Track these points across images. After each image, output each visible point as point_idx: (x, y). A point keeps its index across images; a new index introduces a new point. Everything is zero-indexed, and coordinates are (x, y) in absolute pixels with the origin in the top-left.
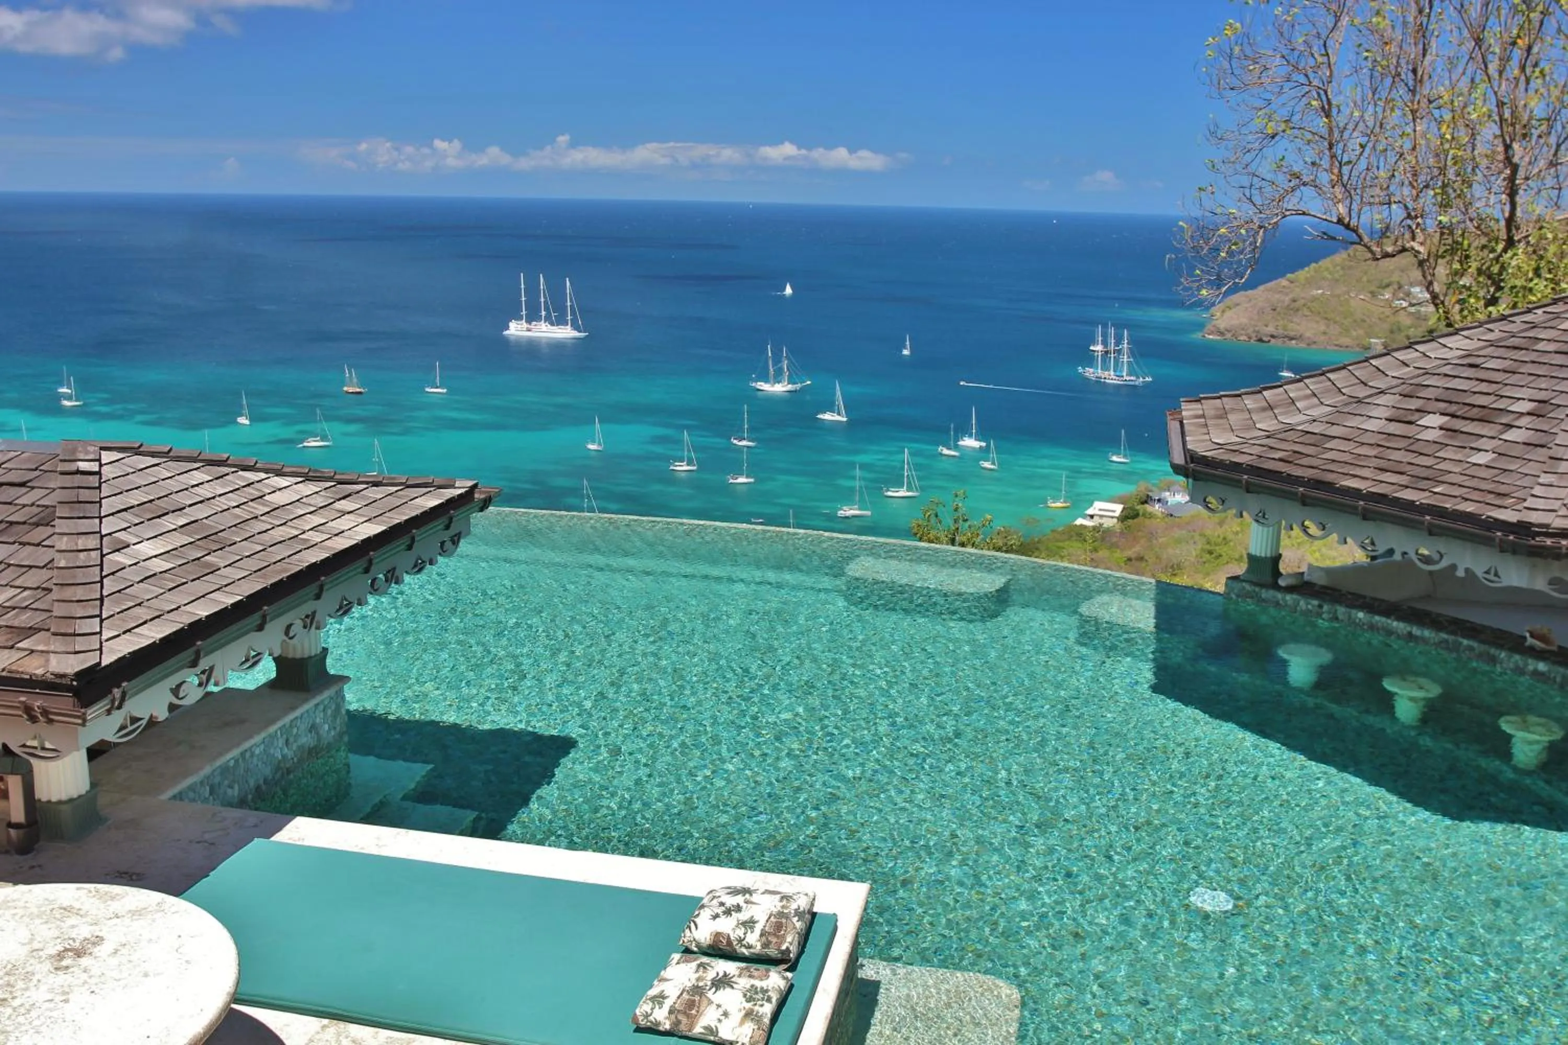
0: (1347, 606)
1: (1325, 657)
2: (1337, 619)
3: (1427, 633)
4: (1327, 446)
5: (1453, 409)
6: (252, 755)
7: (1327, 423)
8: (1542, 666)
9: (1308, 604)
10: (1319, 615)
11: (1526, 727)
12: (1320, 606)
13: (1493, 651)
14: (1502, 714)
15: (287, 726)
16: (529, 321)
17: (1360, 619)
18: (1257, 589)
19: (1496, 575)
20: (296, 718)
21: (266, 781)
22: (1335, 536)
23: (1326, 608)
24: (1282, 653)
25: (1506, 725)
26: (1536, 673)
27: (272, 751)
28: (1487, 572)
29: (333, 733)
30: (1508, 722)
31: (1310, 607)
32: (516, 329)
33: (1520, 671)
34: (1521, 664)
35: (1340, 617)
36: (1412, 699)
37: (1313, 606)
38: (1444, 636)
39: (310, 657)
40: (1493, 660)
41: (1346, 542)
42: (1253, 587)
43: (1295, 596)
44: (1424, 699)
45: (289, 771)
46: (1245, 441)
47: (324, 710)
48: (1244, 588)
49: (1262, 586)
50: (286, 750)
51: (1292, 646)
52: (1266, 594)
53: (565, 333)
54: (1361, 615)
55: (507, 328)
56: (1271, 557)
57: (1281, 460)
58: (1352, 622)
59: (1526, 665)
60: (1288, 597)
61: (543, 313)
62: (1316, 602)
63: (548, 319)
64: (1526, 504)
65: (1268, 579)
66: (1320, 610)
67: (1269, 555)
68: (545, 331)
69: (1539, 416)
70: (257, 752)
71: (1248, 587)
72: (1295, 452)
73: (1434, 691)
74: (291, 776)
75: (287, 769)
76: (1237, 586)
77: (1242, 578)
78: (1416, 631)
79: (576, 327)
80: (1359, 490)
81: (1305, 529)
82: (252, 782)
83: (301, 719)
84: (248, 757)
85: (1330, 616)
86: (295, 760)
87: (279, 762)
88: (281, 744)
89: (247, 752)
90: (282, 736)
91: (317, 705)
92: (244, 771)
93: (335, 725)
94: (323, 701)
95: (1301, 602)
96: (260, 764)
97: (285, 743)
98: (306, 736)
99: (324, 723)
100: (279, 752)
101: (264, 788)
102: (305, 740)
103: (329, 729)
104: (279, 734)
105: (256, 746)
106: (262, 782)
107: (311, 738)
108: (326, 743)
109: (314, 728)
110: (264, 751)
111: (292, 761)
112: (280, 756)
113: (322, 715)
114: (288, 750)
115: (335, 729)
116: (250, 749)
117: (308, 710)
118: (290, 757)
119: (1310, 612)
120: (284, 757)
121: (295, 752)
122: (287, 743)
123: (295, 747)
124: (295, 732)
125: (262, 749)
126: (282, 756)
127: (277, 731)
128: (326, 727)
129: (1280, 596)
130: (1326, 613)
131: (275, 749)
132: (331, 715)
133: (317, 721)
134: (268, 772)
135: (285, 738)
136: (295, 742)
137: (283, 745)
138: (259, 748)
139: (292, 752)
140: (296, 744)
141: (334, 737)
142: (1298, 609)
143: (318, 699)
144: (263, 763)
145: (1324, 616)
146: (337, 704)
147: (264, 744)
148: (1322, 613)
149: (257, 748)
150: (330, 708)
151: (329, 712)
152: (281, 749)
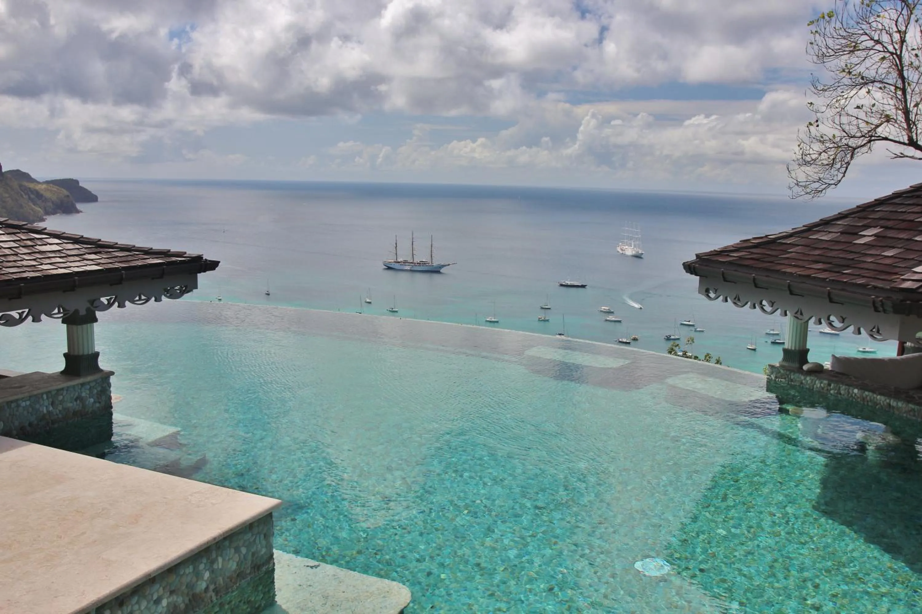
0: (847, 385)
2: (840, 394)
6: (18, 406)
9: (821, 383)
10: (829, 391)
12: (829, 385)
15: (53, 393)
17: (855, 395)
18: (789, 373)
20: (62, 389)
21: (30, 424)
22: (851, 328)
23: (833, 386)
27: (37, 406)
29: (98, 405)
31: (822, 385)
35: (842, 392)
37: (825, 384)
39: (83, 355)
41: (859, 333)
42: (786, 372)
45: (53, 422)
47: (89, 389)
48: (780, 373)
49: (792, 370)
50: (51, 408)
52: (794, 376)
54: (856, 391)
56: (799, 351)
58: (851, 396)
60: (808, 379)
62: (826, 382)
65: (797, 366)
66: (829, 388)
67: (797, 349)
70: (23, 404)
71: (782, 372)
74: (56, 426)
75: (52, 420)
76: (775, 370)
77: (779, 365)
82: (17, 423)
83: (67, 390)
84: (13, 405)
85: (836, 392)
86: (60, 416)
87: (44, 415)
88: (46, 403)
89: (12, 402)
90: (48, 398)
91: (83, 385)
92: (10, 415)
93: (100, 400)
94: (89, 383)
95: (817, 382)
96: (25, 413)
97: (50, 403)
98: (71, 402)
99: (90, 398)
100: (45, 408)
101: (28, 428)
102: (70, 405)
103: (95, 402)
104: (45, 397)
105: (22, 399)
106: (27, 424)
107: (77, 405)
108: (91, 410)
109: (79, 398)
110: (30, 405)
111: (57, 416)
112: (45, 411)
113: (88, 392)
114: (54, 408)
115: (100, 403)
116: (16, 401)
117: (74, 387)
118: (55, 414)
119: (823, 388)
120: (49, 412)
121: (60, 411)
122: (53, 404)
123: (60, 408)
124: (61, 398)
125: (28, 403)
126: (47, 411)
127: (42, 394)
128: (92, 400)
129: (803, 377)
130: (833, 389)
131: (41, 406)
132: (97, 394)
133: (84, 394)
134: (33, 419)
135: (51, 400)
136: (60, 404)
137: (49, 404)
138: (25, 401)
139: (58, 411)
140: (61, 406)
141: (98, 407)
142: (815, 386)
143: (81, 380)
144: (28, 412)
145: (832, 392)
146: (102, 387)
147: (29, 400)
148: (831, 389)
149: (23, 401)
150: (96, 389)
151: (95, 391)
152: (46, 407)
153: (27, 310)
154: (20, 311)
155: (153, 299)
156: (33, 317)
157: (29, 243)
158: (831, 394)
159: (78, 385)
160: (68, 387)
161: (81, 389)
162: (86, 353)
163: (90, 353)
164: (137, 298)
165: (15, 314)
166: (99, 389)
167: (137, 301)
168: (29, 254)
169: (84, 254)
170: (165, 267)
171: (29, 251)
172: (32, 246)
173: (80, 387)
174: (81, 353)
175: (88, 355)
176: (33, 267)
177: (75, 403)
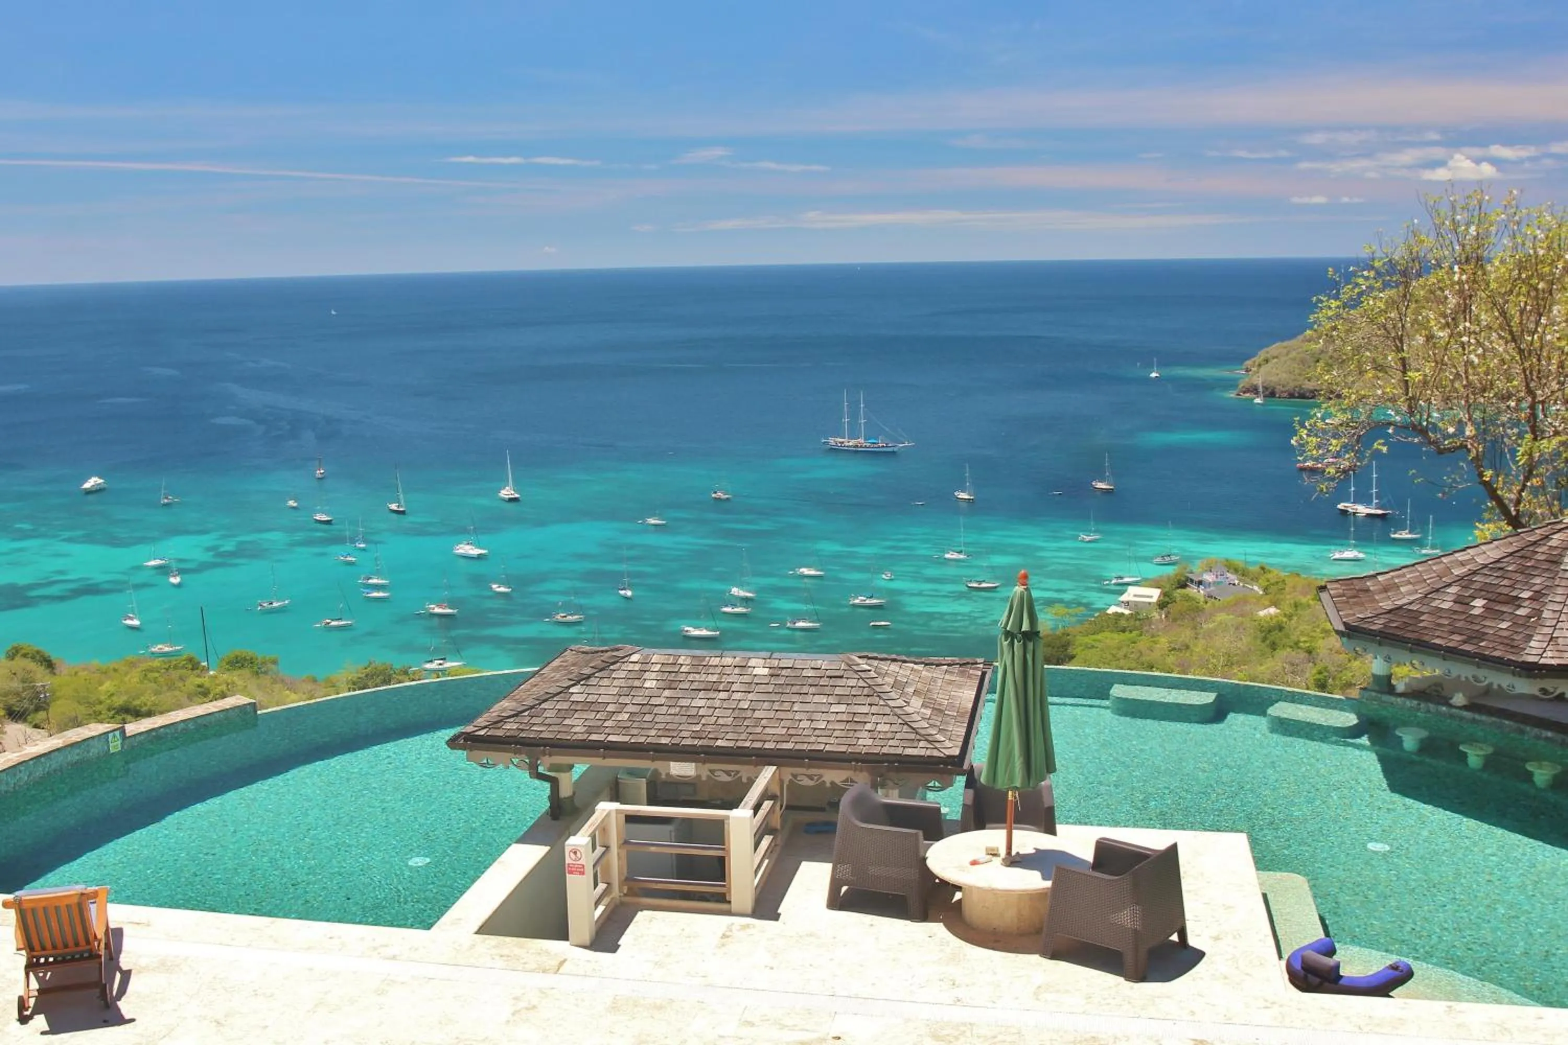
0: (1435, 704)
1: (1424, 734)
2: (1429, 711)
3: (1484, 718)
4: (1421, 618)
5: (1490, 596)
8: (1549, 734)
10: (1419, 710)
11: (1540, 768)
12: (1419, 704)
13: (1522, 726)
14: (1527, 761)
18: (1379, 695)
19: (1513, 687)
24: (1398, 733)
25: (1530, 767)
26: (1547, 738)
28: (1509, 686)
30: (1530, 765)
33: (1538, 737)
34: (1538, 733)
35: (1431, 710)
36: (1478, 756)
37: (1415, 704)
38: (1494, 719)
40: (1522, 732)
42: (1376, 694)
43: (1403, 699)
44: (1484, 755)
48: (1371, 695)
49: (1382, 693)
51: (1403, 729)
52: (1385, 698)
54: (1444, 708)
56: (1387, 677)
57: (1396, 627)
58: (1439, 713)
59: (1541, 734)
60: (1399, 700)
62: (1417, 702)
64: (1526, 652)
65: (1386, 689)
66: (1419, 707)
67: (1385, 674)
69: (1534, 600)
71: (1374, 694)
72: (1405, 622)
73: (1490, 750)
76: (1367, 694)
77: (1369, 689)
78: (1477, 717)
80: (1440, 645)
81: (1413, 665)
85: (1425, 710)
129: (1393, 699)
130: (1422, 708)
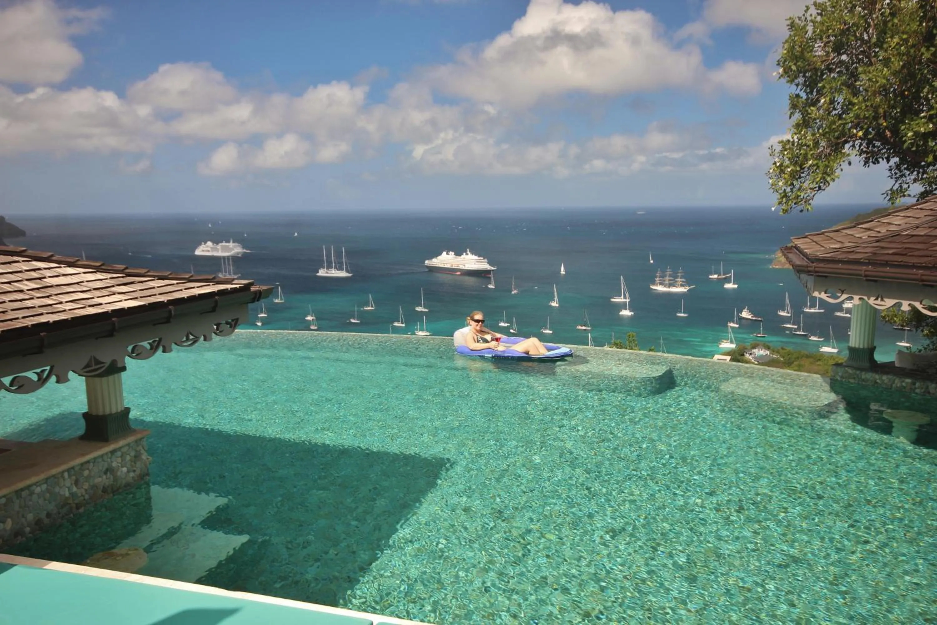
2: (929, 393)
6: (32, 493)
7: (930, 228)
12: (913, 383)
15: (77, 467)
16: (328, 269)
18: (858, 372)
20: (88, 462)
21: (48, 515)
23: (918, 384)
27: (57, 490)
29: (132, 474)
31: (904, 384)
32: (322, 273)
37: (907, 383)
39: (111, 415)
42: (854, 371)
43: (890, 377)
45: (78, 507)
46: (858, 245)
47: (121, 457)
48: (847, 372)
49: (862, 369)
50: (75, 489)
53: (343, 274)
55: (318, 272)
56: (868, 349)
61: (333, 265)
62: (909, 380)
63: (336, 268)
65: (867, 364)
66: (913, 387)
67: (865, 347)
68: (334, 273)
70: (38, 490)
71: (850, 371)
74: (81, 510)
75: (77, 504)
76: (840, 371)
77: (844, 364)
79: (347, 271)
82: (30, 517)
83: (94, 462)
84: (24, 494)
85: (923, 390)
86: (87, 497)
87: (67, 498)
88: (68, 483)
89: (22, 490)
90: (70, 476)
91: (113, 452)
92: (20, 507)
93: (135, 469)
94: (120, 448)
95: (896, 381)
96: (41, 501)
97: (73, 482)
98: (100, 477)
99: (122, 467)
100: (67, 489)
101: (46, 521)
102: (98, 480)
103: (128, 471)
104: (66, 474)
105: (36, 484)
106: (43, 515)
107: (107, 479)
108: (124, 482)
109: (109, 470)
110: (47, 489)
111: (82, 498)
112: (67, 494)
113: (119, 460)
114: (78, 488)
115: (134, 471)
116: (28, 487)
117: (102, 456)
118: (80, 495)
119: (905, 387)
120: (73, 495)
121: (86, 490)
122: (76, 483)
123: (86, 486)
124: (86, 473)
125: (44, 487)
126: (70, 494)
127: (63, 472)
128: (125, 469)
129: (877, 377)
130: (918, 388)
131: (61, 488)
132: (131, 460)
133: (114, 464)
134: (51, 507)
135: (74, 478)
136: (86, 482)
137: (72, 484)
138: (40, 486)
139: (83, 491)
140: (87, 484)
141: (133, 477)
142: (894, 385)
143: (112, 447)
144: (45, 500)
145: (917, 391)
146: (136, 451)
147: (46, 483)
148: (916, 388)
149: (37, 486)
150: (129, 454)
151: (128, 458)
152: (69, 488)
153: (48, 368)
154: (39, 370)
155: (202, 338)
156: (56, 376)
157: (34, 275)
158: (916, 393)
159: (107, 454)
160: (95, 459)
161: (111, 458)
162: (114, 411)
163: (119, 411)
164: (185, 339)
165: (32, 375)
166: (133, 454)
167: (184, 342)
168: (38, 289)
169: (113, 286)
170: (216, 297)
171: (38, 286)
172: (40, 279)
173: (110, 455)
174: (107, 412)
175: (117, 413)
176: (49, 307)
177: (104, 477)
